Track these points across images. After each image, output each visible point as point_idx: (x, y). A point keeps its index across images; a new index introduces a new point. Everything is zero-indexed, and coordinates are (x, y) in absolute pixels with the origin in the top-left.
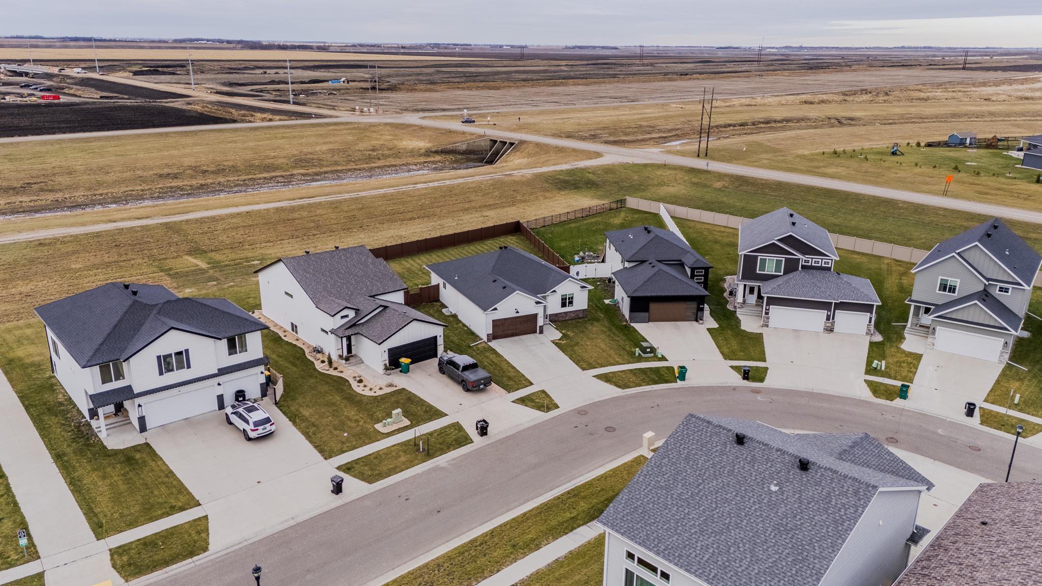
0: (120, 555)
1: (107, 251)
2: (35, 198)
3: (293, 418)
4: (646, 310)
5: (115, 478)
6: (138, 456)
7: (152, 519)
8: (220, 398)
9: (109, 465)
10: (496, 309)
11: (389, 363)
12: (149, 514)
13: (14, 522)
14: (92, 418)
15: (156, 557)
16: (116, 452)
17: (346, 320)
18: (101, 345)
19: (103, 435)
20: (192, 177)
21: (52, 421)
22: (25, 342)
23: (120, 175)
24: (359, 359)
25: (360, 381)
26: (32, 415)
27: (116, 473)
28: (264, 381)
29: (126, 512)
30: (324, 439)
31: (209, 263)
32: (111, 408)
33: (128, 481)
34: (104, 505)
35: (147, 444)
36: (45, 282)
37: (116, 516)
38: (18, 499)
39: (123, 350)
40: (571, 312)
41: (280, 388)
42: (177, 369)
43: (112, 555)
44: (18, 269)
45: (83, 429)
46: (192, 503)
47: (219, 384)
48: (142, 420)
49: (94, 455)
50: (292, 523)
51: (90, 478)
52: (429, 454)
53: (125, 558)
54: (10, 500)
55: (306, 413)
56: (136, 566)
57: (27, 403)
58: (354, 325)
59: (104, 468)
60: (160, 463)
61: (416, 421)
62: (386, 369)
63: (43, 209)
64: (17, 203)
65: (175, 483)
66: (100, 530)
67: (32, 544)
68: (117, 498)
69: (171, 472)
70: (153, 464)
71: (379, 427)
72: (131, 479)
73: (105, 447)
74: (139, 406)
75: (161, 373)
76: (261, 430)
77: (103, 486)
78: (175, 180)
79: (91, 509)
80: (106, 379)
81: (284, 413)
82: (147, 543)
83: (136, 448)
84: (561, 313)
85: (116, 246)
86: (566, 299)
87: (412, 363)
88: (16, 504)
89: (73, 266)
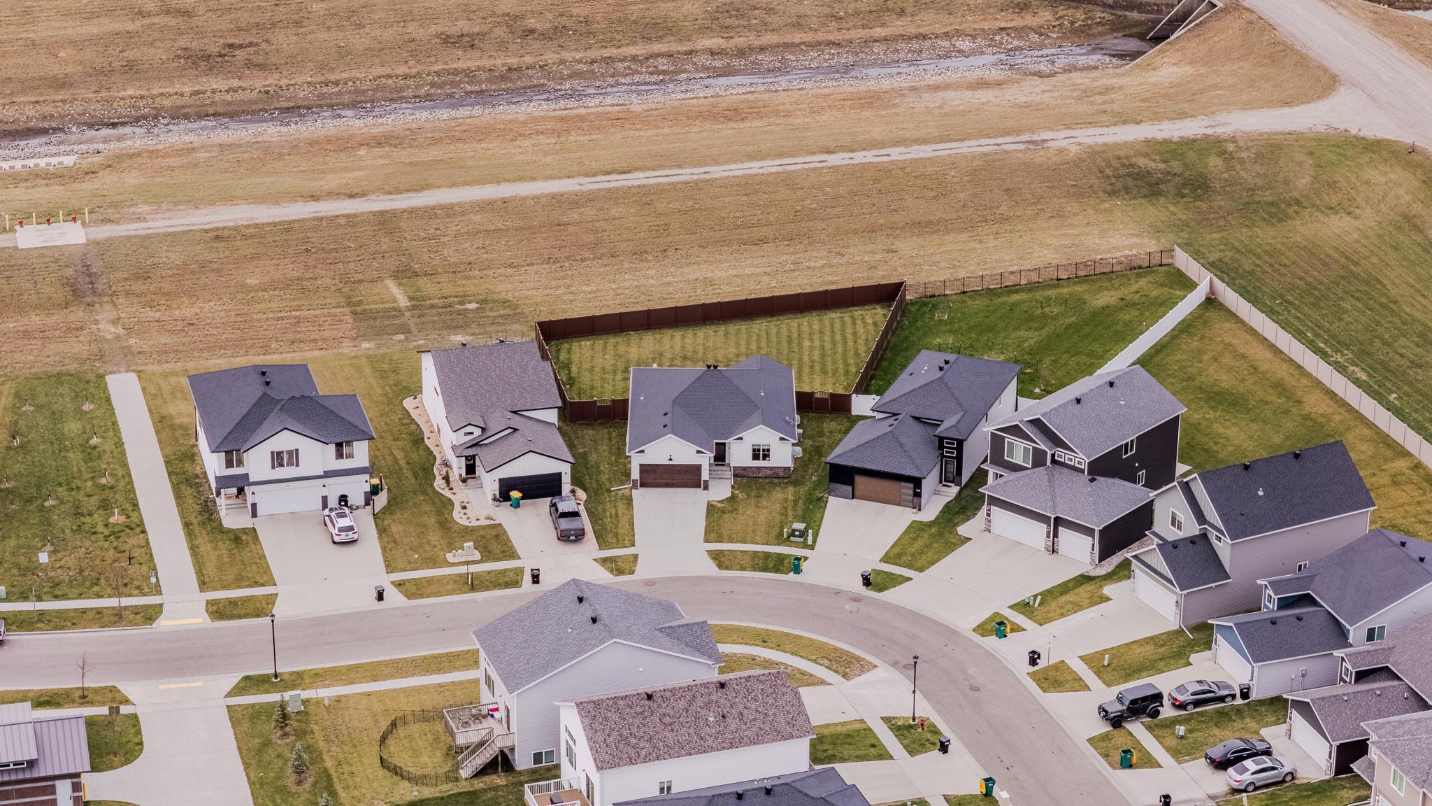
0: (212, 605)
1: (293, 259)
2: (235, 83)
3: (382, 531)
4: (851, 483)
5: (223, 552)
6: (244, 537)
7: (239, 587)
8: (325, 499)
9: (222, 540)
10: (642, 451)
11: (500, 493)
12: (239, 582)
13: (149, 567)
14: (217, 496)
15: (234, 612)
16: (229, 531)
17: (471, 437)
18: (229, 433)
19: (223, 513)
20: (502, 46)
21: (187, 491)
22: (179, 395)
23: (378, 32)
24: (479, 482)
25: (464, 508)
26: (173, 482)
27: (225, 547)
28: (368, 489)
29: (224, 578)
30: (396, 556)
31: (411, 299)
32: (234, 491)
33: (231, 555)
34: (210, 570)
35: (254, 529)
36: (213, 303)
37: (216, 579)
38: (153, 551)
39: (245, 441)
40: (766, 468)
41: (381, 500)
42: (287, 466)
43: (207, 604)
44: (186, 277)
45: (209, 504)
46: (271, 582)
47: (324, 486)
48: (254, 506)
49: (212, 529)
50: (335, 613)
51: (205, 547)
52: (473, 588)
53: (215, 608)
54: (148, 551)
55: (395, 528)
56: (221, 614)
57: (170, 469)
58: (476, 445)
59: (217, 541)
60: (258, 547)
61: (488, 555)
62: (495, 499)
63: (243, 112)
64: (208, 94)
65: (264, 565)
66: (203, 585)
67: (158, 584)
68: (220, 567)
69: (264, 556)
70: (253, 546)
71: (450, 557)
72: (234, 554)
73: (221, 524)
74: (253, 493)
75: (273, 467)
76: (343, 537)
77: (213, 555)
78: (470, 52)
79: (201, 570)
80: (229, 464)
81: (376, 525)
82: (232, 603)
83: (244, 531)
84: (752, 468)
85: (307, 250)
86: (759, 450)
87: (523, 498)
88: (151, 555)
89: (248, 281)
